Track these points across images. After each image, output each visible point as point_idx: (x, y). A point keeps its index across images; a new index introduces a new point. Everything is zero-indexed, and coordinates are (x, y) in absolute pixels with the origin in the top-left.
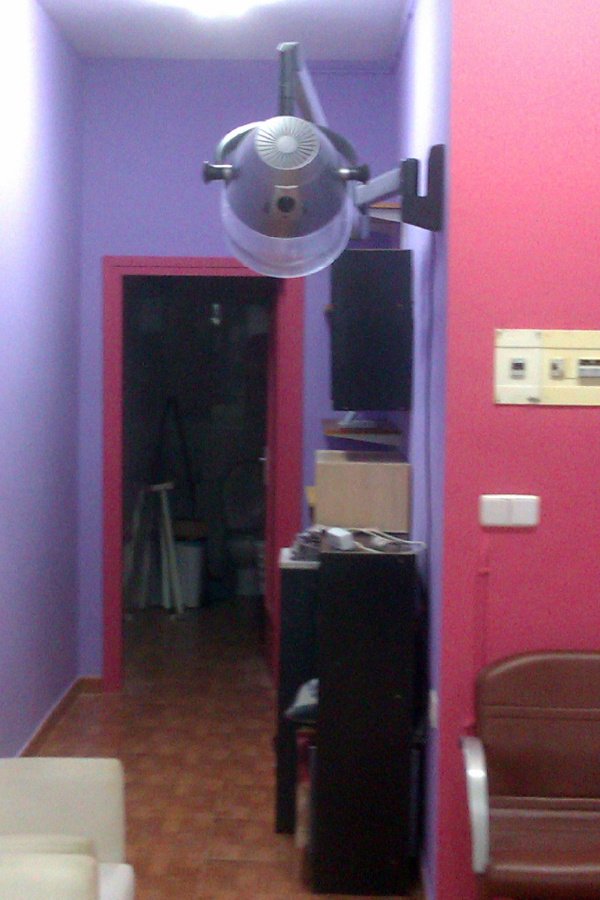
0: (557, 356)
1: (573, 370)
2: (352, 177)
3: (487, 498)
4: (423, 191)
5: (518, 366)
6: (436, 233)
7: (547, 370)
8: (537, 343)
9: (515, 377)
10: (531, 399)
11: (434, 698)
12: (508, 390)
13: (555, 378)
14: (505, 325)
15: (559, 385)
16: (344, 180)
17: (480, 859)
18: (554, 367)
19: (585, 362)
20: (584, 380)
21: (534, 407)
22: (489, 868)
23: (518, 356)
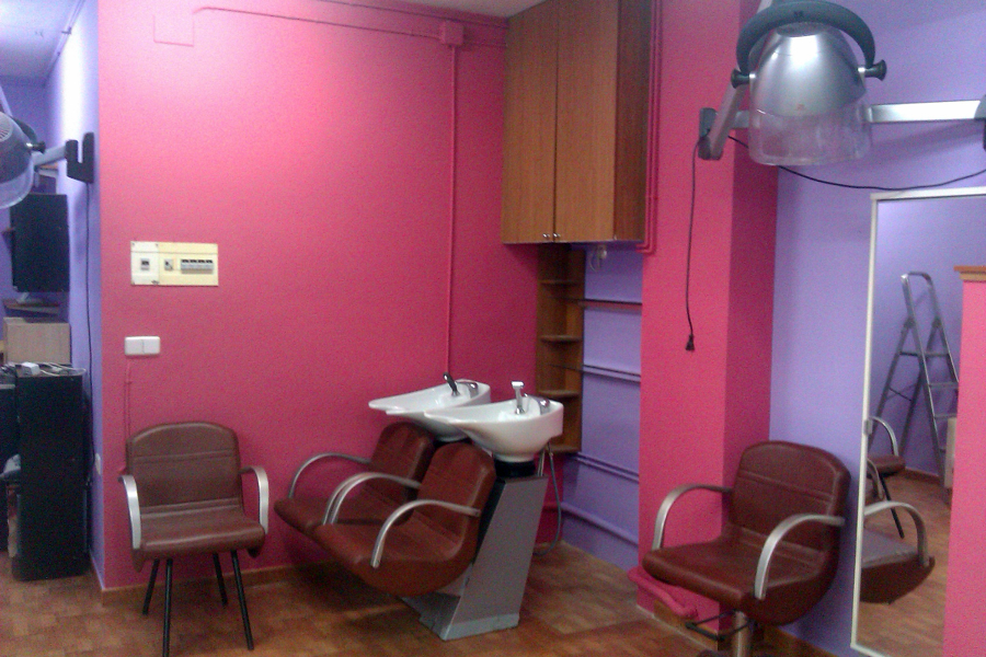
0: (168, 257)
1: (178, 265)
2: (34, 149)
3: (128, 339)
4: (80, 160)
5: (145, 263)
6: (90, 185)
7: (163, 264)
8: (156, 250)
9: (143, 269)
10: (154, 282)
11: (98, 457)
12: (139, 276)
13: (166, 269)
14: (136, 239)
15: (169, 274)
16: (30, 151)
17: (136, 542)
18: (167, 263)
19: (184, 261)
20: (184, 271)
21: (155, 286)
22: (142, 546)
23: (145, 257)
